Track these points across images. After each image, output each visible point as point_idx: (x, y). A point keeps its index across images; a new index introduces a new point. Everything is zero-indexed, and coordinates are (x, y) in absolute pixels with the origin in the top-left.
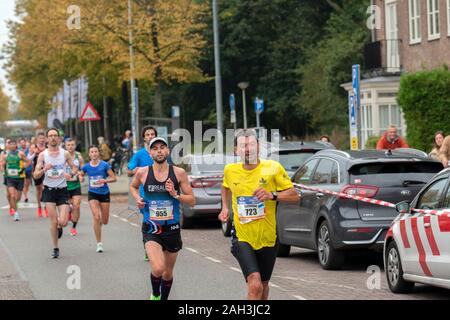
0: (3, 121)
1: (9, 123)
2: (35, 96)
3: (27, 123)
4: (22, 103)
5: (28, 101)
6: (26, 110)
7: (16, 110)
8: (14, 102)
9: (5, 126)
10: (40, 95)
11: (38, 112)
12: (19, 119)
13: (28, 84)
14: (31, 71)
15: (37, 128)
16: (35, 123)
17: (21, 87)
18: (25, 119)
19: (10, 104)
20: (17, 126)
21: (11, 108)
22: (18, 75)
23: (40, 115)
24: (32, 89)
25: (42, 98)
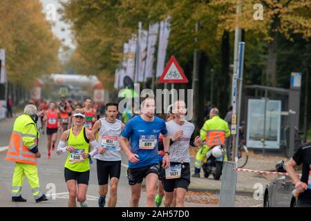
1: (57, 77)
2: (98, 42)
3: (83, 79)
4: (77, 50)
5: (86, 48)
6: (83, 59)
7: (67, 60)
8: (66, 48)
9: (52, 80)
10: (104, 40)
11: (99, 65)
12: (71, 73)
13: (90, 24)
14: (95, 6)
15: (96, 87)
16: (94, 80)
17: (78, 27)
18: (80, 73)
19: (61, 50)
21: (62, 56)
22: (77, 11)
23: (102, 69)
24: (94, 31)
25: (107, 45)
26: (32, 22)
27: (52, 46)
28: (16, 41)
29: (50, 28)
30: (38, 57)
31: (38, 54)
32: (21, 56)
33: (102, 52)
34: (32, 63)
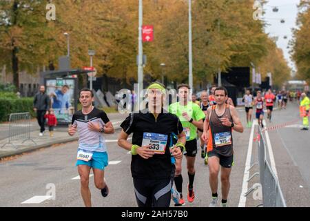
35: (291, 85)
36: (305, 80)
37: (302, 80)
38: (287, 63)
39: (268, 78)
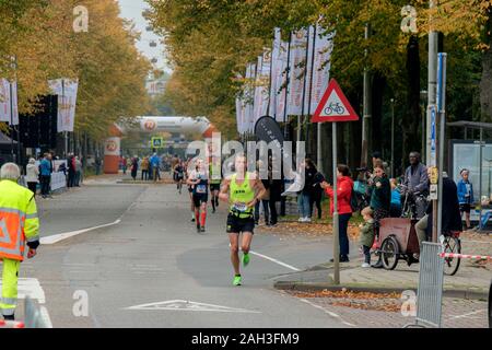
0: (133, 114)
1: (145, 120)
2: (209, 62)
3: (186, 122)
4: (176, 75)
5: (191, 71)
7: (161, 92)
8: (159, 74)
9: (138, 124)
10: (219, 58)
11: (213, 99)
12: (167, 113)
13: (196, 33)
16: (204, 123)
17: (178, 38)
18: (181, 112)
19: (150, 76)
20: (163, 128)
21: (152, 87)
22: (175, 13)
23: (216, 104)
24: (203, 44)
25: (223, 66)
26: (103, 33)
27: (136, 71)
28: (80, 65)
29: (132, 42)
30: (115, 89)
31: (114, 84)
32: (88, 88)
33: (216, 78)
34: (106, 99)
35: (146, 134)
36: (207, 113)
37: (194, 113)
38: (132, 37)
39: (50, 102)
